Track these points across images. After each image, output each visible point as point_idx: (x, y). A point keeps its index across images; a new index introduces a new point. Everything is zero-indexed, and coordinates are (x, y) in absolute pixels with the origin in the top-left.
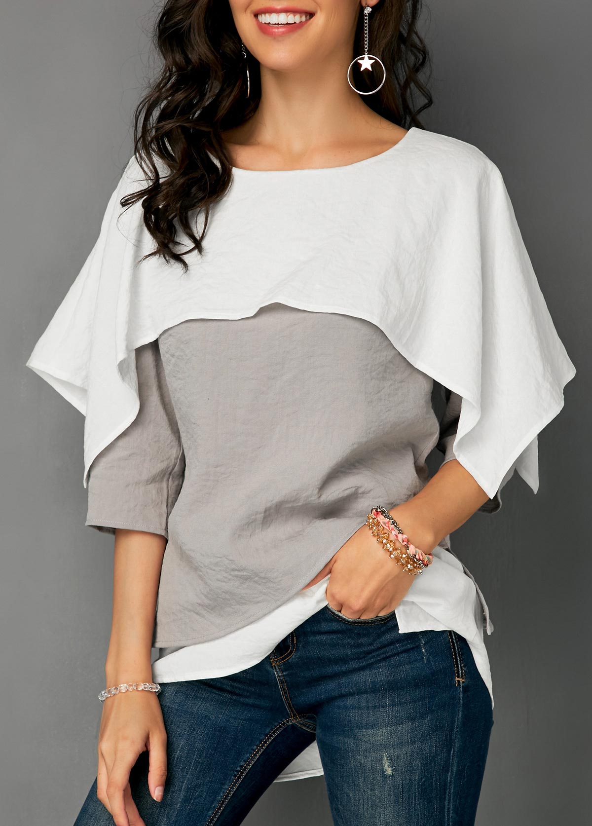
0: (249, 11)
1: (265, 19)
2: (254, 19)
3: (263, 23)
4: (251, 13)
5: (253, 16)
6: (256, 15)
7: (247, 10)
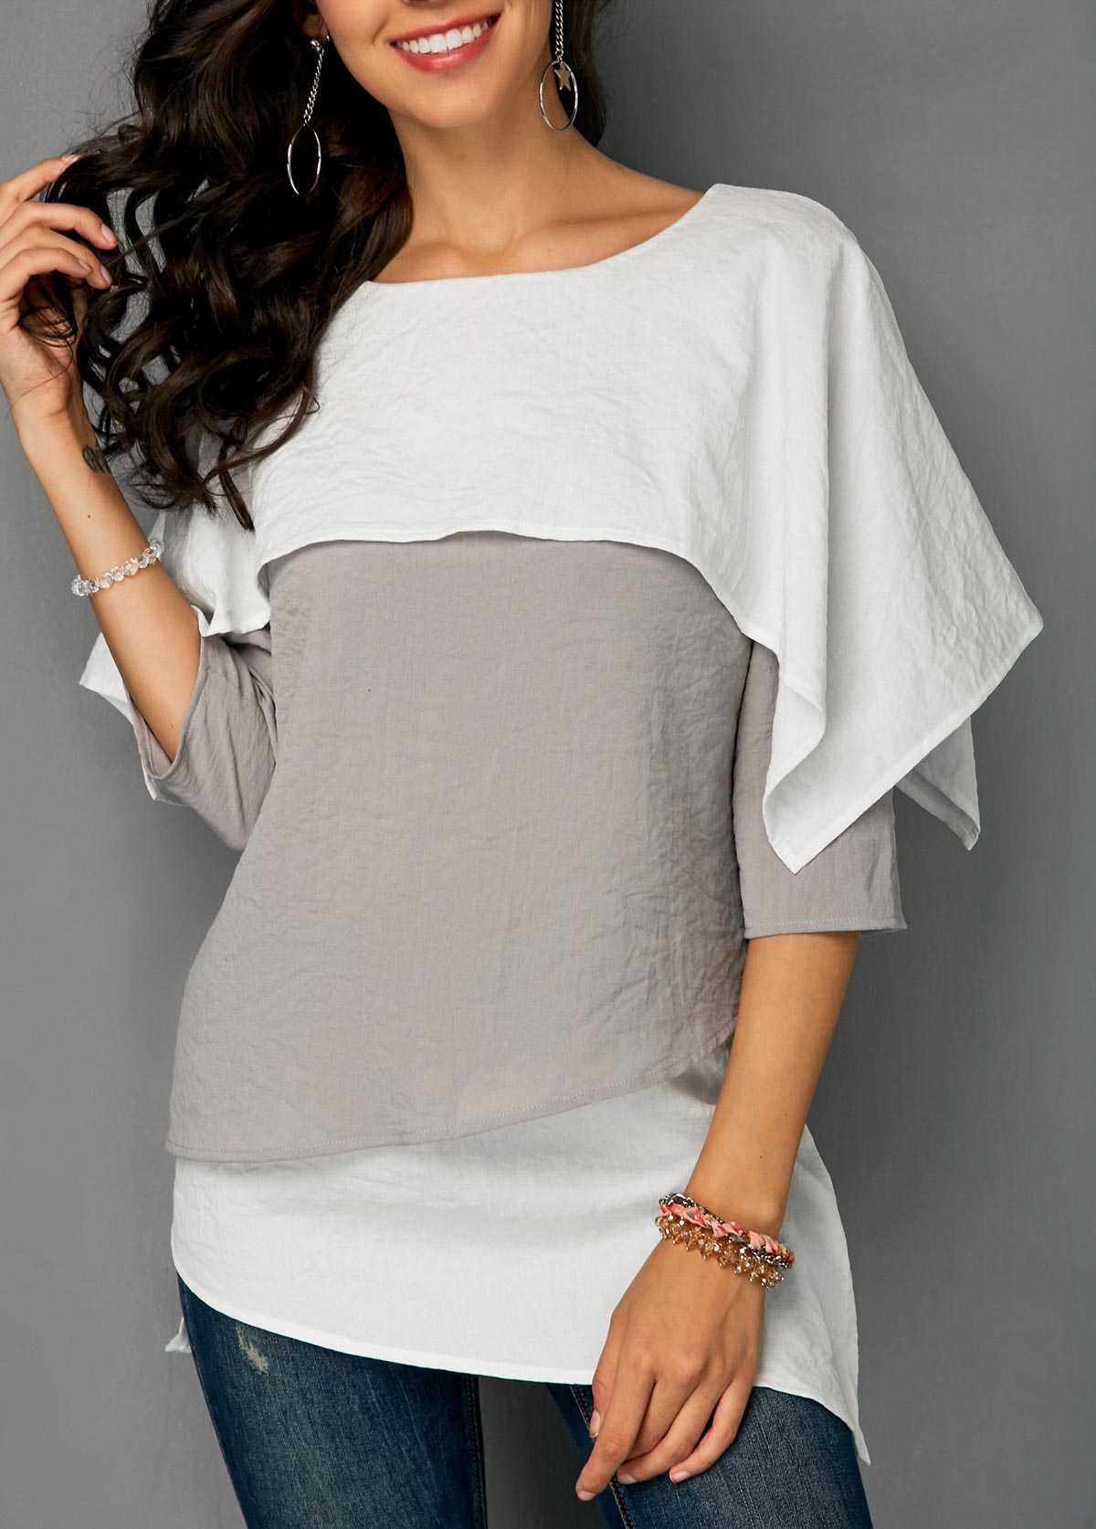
0: (380, 40)
1: (422, 46)
4: (385, 42)
5: (388, 46)
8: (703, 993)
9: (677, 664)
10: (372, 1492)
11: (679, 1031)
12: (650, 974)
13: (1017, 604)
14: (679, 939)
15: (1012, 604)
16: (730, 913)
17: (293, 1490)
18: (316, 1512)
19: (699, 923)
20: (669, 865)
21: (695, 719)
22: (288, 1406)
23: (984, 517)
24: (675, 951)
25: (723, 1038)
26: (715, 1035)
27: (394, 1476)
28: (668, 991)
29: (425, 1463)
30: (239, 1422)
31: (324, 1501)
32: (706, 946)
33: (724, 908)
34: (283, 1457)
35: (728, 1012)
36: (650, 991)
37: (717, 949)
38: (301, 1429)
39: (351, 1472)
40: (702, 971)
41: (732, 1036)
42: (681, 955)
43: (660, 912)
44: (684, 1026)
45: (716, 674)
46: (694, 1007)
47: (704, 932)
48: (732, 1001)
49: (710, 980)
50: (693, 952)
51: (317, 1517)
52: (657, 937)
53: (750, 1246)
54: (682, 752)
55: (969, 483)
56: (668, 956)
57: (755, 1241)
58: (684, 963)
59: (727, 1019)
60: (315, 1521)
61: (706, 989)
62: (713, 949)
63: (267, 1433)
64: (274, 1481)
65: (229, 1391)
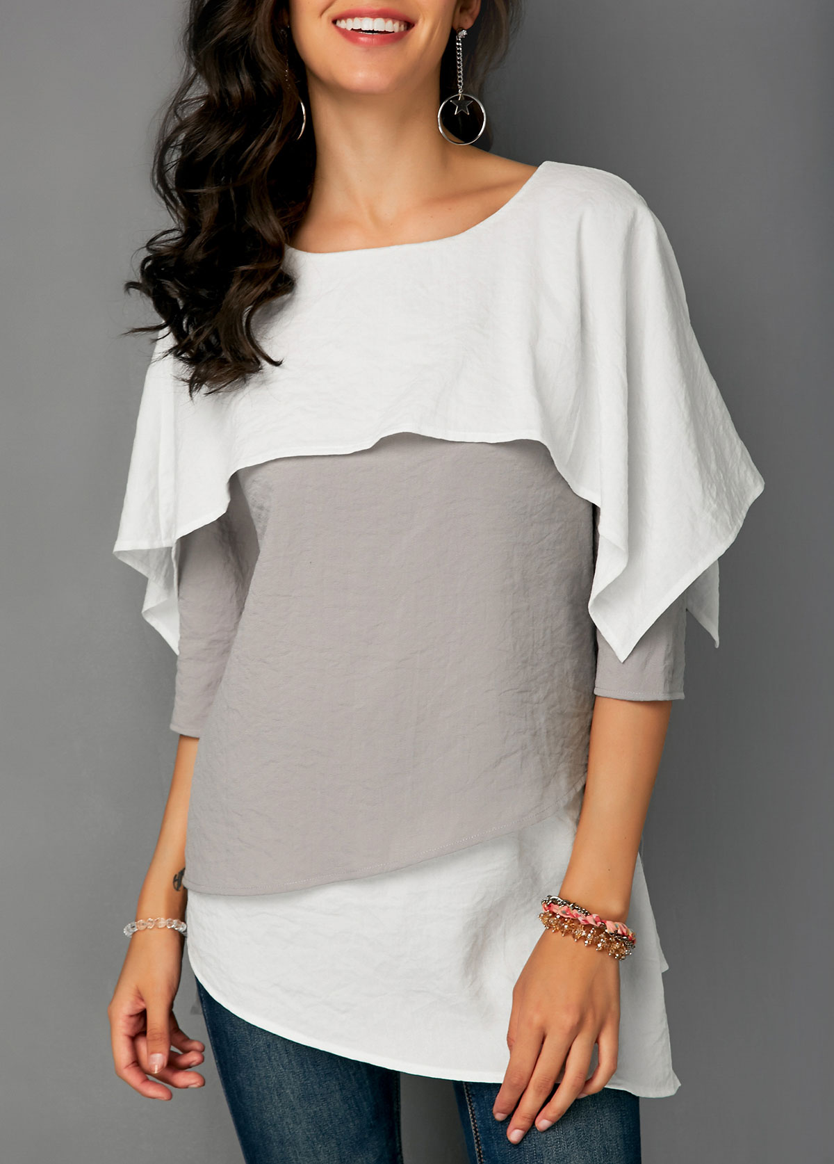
2: (333, 26)
3: (349, 29)
6: (334, 22)
7: (323, 16)
8: (563, 757)
9: (532, 525)
10: (328, 1103)
11: (547, 785)
12: (522, 747)
13: (745, 472)
14: (542, 720)
15: (742, 472)
16: (585, 698)
17: (272, 1100)
18: (288, 1117)
19: (558, 706)
20: (529, 668)
21: (550, 562)
22: (271, 1041)
23: (725, 409)
24: (540, 729)
25: (579, 788)
26: (574, 786)
27: (344, 1092)
28: (538, 758)
29: (365, 1082)
30: (235, 1051)
31: (294, 1109)
32: (563, 723)
33: (581, 696)
34: (266, 1077)
35: (582, 769)
36: (523, 758)
37: (572, 725)
38: (280, 1058)
39: (314, 1089)
40: (561, 741)
41: (584, 787)
42: (546, 731)
43: (526, 702)
44: (552, 781)
45: (560, 528)
46: (557, 768)
47: (562, 713)
48: (584, 762)
49: (568, 747)
50: (555, 728)
51: (289, 1120)
52: (526, 720)
53: (606, 931)
54: (541, 586)
55: (715, 384)
56: (536, 732)
57: (610, 927)
58: (548, 737)
59: (580, 775)
60: (287, 1123)
61: (565, 754)
62: (570, 724)
63: (255, 1060)
64: (258, 1093)
65: (229, 1028)
